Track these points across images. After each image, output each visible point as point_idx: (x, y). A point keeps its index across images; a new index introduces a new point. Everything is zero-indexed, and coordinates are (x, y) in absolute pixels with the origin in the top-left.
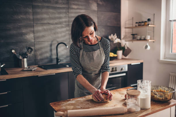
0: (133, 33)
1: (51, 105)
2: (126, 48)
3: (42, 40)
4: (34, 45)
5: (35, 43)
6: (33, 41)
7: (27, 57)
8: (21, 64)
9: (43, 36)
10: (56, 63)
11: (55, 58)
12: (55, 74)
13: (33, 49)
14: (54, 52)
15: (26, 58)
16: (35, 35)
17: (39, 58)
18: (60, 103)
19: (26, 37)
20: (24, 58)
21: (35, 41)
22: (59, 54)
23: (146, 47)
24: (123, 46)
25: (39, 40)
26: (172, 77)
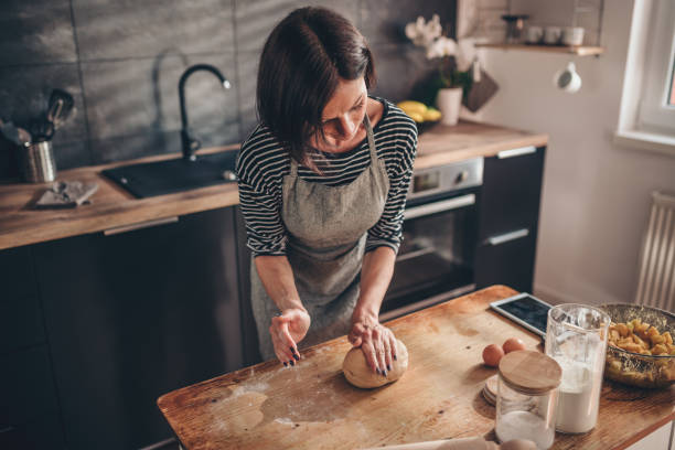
0: (508, 8)
1: (164, 410)
2: (477, 77)
3: (113, 51)
4: (78, 79)
5: (83, 66)
6: (73, 59)
7: (49, 133)
8: (29, 167)
9: (118, 36)
10: (179, 155)
11: (174, 132)
12: (176, 219)
13: (75, 98)
14: (171, 104)
15: (48, 139)
16: (78, 29)
17: (106, 132)
18: (202, 396)
19: (39, 41)
20: (36, 140)
21: (82, 58)
22: (192, 114)
23: (565, 79)
24: (462, 67)
25: (99, 54)
26: (662, 212)
